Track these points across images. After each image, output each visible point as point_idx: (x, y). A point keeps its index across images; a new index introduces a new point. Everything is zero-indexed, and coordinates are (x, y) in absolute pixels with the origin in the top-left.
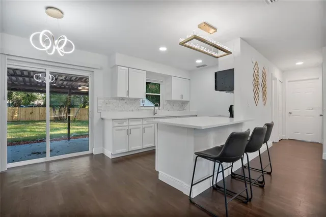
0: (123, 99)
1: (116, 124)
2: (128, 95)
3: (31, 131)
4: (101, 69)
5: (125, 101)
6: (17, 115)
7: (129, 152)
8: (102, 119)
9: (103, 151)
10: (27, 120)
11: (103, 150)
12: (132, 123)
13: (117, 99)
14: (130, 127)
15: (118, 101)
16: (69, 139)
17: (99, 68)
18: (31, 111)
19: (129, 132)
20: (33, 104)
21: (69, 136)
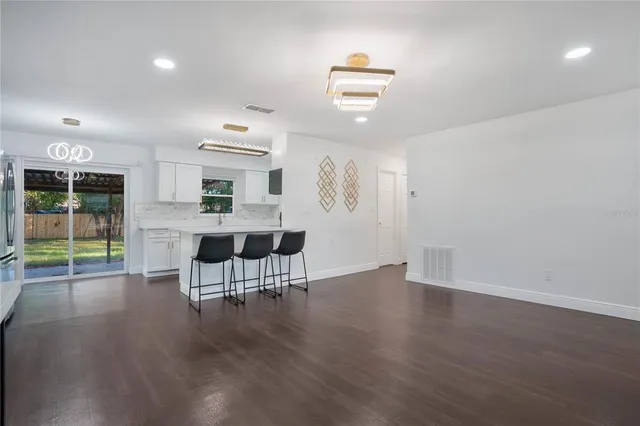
4: (139, 165)
7: (171, 270)
8: (142, 229)
9: (141, 271)
10: (48, 237)
11: (142, 269)
14: (172, 240)
16: (108, 262)
17: (135, 165)
18: (55, 221)
19: (171, 246)
20: (61, 208)
21: (109, 259)
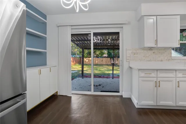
0: (151, 49)
1: (143, 75)
2: (156, 44)
3: (99, 70)
4: (129, 23)
5: (154, 51)
6: (97, 62)
7: (157, 106)
8: (131, 68)
9: (131, 96)
10: (100, 64)
12: (161, 75)
13: (144, 49)
14: (159, 79)
15: (146, 51)
17: (127, 23)
18: (102, 60)
19: (157, 85)
21: (113, 76)
